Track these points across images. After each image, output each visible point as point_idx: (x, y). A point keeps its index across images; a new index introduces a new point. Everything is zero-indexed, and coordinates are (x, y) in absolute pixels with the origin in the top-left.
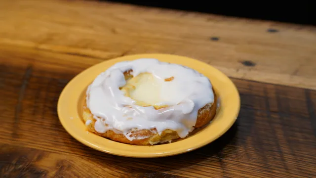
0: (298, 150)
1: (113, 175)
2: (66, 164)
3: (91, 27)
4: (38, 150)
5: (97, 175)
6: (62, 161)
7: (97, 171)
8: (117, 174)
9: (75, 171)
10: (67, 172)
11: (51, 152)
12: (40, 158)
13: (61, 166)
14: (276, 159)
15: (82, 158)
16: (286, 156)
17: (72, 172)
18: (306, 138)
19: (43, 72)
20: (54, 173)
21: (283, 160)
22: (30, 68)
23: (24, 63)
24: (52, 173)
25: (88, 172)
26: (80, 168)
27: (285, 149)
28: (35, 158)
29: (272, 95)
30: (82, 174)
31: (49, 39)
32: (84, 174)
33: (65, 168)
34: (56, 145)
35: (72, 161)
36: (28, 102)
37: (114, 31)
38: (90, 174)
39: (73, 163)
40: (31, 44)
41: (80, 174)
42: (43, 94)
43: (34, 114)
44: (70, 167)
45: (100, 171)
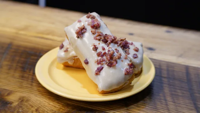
0: (177, 100)
1: (55, 107)
2: (25, 99)
4: (8, 90)
5: (45, 106)
6: (23, 97)
7: (45, 104)
8: (57, 106)
9: (30, 103)
10: (26, 103)
11: (16, 92)
12: (9, 94)
13: (22, 100)
14: (162, 104)
15: (36, 96)
16: (169, 103)
17: (29, 104)
18: (183, 93)
19: (19, 46)
20: (17, 103)
21: (167, 105)
22: (10, 45)
23: (8, 41)
24: (15, 104)
25: (39, 104)
26: (34, 101)
27: (169, 99)
28: (6, 94)
29: (164, 67)
30: (35, 105)
31: (26, 28)
32: (36, 105)
33: (24, 101)
34: (21, 87)
35: (30, 97)
36: (5, 63)
38: (40, 105)
39: (30, 98)
40: (14, 31)
41: (33, 105)
42: (17, 58)
43: (9, 69)
44: (27, 101)
45: (46, 104)
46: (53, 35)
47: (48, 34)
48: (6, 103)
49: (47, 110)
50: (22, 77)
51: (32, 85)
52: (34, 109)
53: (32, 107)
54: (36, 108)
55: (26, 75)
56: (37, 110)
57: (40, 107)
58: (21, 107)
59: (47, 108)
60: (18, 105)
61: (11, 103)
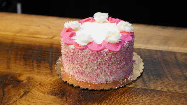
2: (31, 78)
3: (39, 26)
4: (19, 73)
6: (29, 77)
9: (35, 80)
10: (32, 81)
11: (24, 74)
12: (20, 76)
13: (29, 79)
15: (38, 75)
19: (18, 44)
22: (12, 43)
23: (10, 41)
24: (25, 81)
26: (37, 79)
28: (18, 76)
31: (20, 31)
34: (26, 71)
36: (12, 56)
37: (49, 28)
39: (34, 77)
40: (12, 34)
42: (19, 53)
43: (16, 60)
44: (33, 79)
45: (45, 80)
46: (41, 35)
47: (37, 34)
48: (19, 82)
49: (46, 83)
50: (26, 64)
51: (33, 69)
52: (38, 84)
53: (37, 82)
54: (39, 83)
55: (28, 63)
56: (40, 84)
57: (41, 82)
58: (29, 83)
59: (46, 82)
60: (27, 82)
61: (23, 81)
